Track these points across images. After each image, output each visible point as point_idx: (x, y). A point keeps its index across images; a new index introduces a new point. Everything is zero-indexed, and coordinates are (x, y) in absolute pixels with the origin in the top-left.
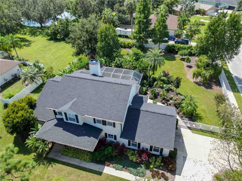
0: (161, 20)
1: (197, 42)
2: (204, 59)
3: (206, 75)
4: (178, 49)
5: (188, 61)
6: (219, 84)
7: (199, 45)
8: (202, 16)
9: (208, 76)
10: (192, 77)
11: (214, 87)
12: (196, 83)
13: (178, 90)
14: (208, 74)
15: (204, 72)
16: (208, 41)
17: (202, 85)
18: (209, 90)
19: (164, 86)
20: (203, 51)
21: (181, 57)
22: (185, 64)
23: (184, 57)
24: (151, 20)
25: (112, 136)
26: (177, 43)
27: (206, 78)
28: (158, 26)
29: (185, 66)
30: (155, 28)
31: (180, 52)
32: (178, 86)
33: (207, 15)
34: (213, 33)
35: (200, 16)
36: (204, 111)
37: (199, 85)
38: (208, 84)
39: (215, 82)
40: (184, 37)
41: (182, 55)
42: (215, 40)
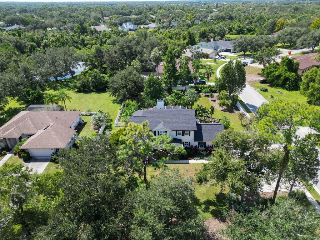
0: (186, 67)
1: (215, 82)
2: (225, 92)
3: (228, 103)
4: (200, 89)
5: (212, 96)
6: (238, 109)
7: (219, 83)
8: (206, 59)
9: (230, 104)
10: (219, 106)
11: (235, 111)
12: (223, 110)
13: (213, 116)
14: (229, 102)
15: (227, 101)
16: (225, 80)
17: (227, 112)
18: (233, 114)
19: (203, 114)
20: (222, 87)
21: (204, 94)
22: (210, 99)
23: (207, 94)
24: (176, 67)
25: (187, 143)
26: (196, 84)
27: (229, 105)
28: (183, 72)
29: (210, 101)
30: (182, 74)
31: (203, 91)
32: (212, 113)
33: (211, 58)
34: (227, 74)
35: (205, 59)
36: (234, 125)
37: (225, 111)
38: (231, 110)
39: (235, 108)
40: (199, 79)
41: (205, 93)
42: (229, 79)
